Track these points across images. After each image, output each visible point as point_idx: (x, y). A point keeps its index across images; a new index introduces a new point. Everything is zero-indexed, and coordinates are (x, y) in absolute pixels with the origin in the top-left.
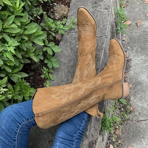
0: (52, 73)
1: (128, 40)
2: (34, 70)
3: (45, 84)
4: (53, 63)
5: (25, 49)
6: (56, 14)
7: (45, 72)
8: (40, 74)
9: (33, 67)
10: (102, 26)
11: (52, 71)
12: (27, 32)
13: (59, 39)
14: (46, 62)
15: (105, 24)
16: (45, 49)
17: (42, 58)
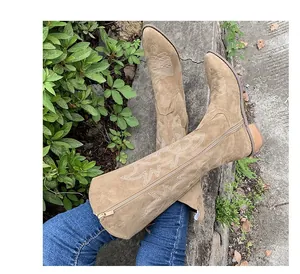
0: (128, 138)
1: (246, 73)
2: (92, 139)
3: (117, 159)
4: (127, 119)
5: (73, 91)
6: (121, 34)
7: (114, 139)
8: (106, 144)
9: (90, 133)
10: (202, 45)
11: (127, 134)
12: (73, 59)
13: (131, 76)
14: (113, 119)
15: (208, 40)
16: (108, 94)
17: (105, 113)
